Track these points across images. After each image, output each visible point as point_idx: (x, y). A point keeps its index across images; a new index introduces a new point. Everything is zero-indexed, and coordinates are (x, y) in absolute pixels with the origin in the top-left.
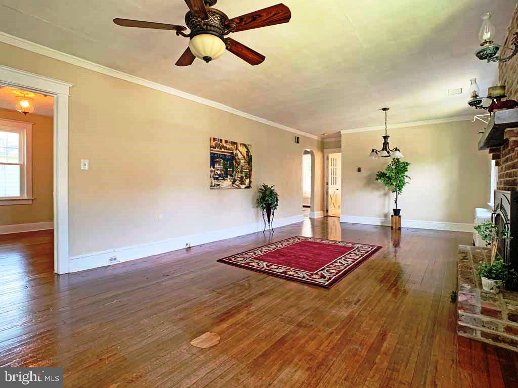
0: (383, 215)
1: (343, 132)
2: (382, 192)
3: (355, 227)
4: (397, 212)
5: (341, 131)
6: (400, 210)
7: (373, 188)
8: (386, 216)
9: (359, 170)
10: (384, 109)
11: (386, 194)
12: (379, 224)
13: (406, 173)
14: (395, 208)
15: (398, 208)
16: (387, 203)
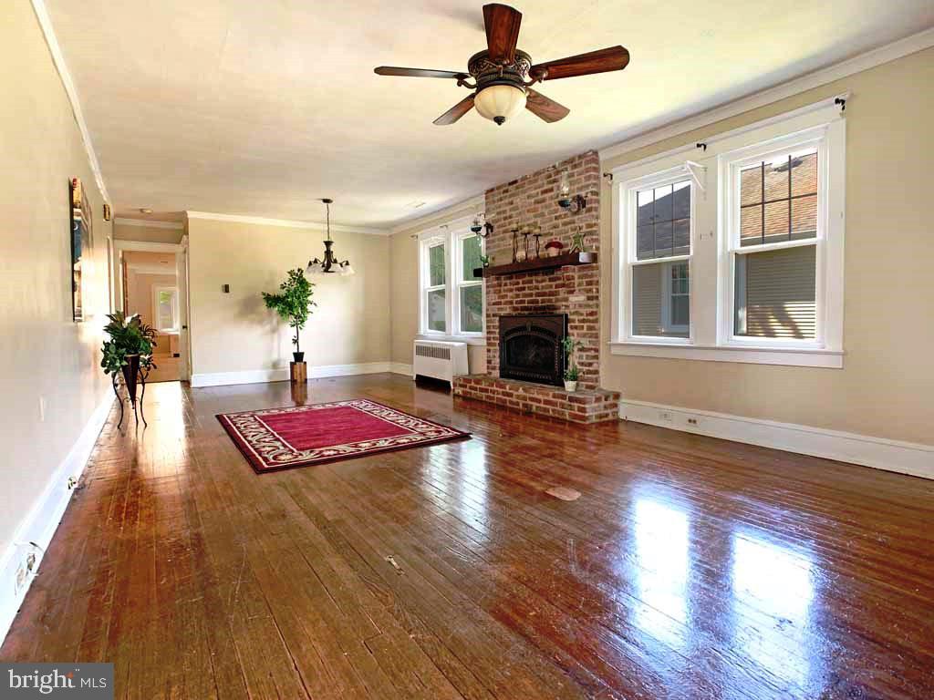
0: (270, 365)
1: (191, 215)
2: (268, 327)
3: (226, 391)
5: (188, 212)
7: (252, 322)
8: (275, 365)
9: (226, 289)
10: (326, 201)
11: (274, 331)
12: (265, 379)
13: (310, 298)
14: (296, 351)
16: (275, 344)
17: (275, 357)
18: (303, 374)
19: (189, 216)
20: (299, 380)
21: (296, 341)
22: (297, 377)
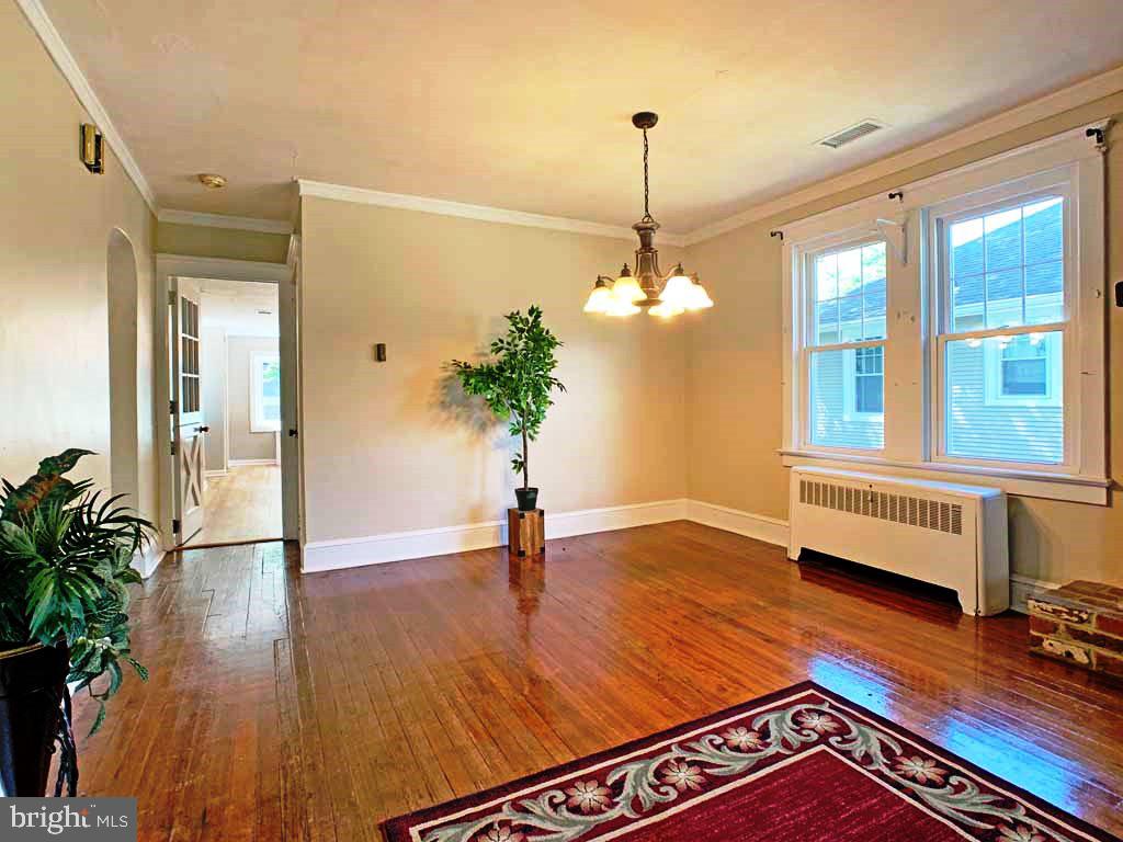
4: (527, 497)
6: (535, 491)
15: (529, 486)
17: (475, 495)
18: (537, 538)
19: (302, 192)
20: (529, 552)
21: (521, 465)
22: (525, 545)
